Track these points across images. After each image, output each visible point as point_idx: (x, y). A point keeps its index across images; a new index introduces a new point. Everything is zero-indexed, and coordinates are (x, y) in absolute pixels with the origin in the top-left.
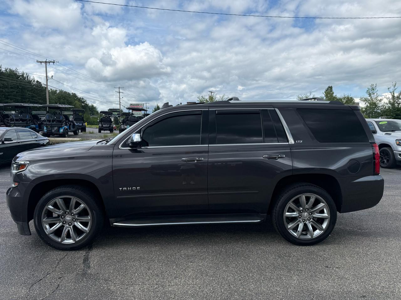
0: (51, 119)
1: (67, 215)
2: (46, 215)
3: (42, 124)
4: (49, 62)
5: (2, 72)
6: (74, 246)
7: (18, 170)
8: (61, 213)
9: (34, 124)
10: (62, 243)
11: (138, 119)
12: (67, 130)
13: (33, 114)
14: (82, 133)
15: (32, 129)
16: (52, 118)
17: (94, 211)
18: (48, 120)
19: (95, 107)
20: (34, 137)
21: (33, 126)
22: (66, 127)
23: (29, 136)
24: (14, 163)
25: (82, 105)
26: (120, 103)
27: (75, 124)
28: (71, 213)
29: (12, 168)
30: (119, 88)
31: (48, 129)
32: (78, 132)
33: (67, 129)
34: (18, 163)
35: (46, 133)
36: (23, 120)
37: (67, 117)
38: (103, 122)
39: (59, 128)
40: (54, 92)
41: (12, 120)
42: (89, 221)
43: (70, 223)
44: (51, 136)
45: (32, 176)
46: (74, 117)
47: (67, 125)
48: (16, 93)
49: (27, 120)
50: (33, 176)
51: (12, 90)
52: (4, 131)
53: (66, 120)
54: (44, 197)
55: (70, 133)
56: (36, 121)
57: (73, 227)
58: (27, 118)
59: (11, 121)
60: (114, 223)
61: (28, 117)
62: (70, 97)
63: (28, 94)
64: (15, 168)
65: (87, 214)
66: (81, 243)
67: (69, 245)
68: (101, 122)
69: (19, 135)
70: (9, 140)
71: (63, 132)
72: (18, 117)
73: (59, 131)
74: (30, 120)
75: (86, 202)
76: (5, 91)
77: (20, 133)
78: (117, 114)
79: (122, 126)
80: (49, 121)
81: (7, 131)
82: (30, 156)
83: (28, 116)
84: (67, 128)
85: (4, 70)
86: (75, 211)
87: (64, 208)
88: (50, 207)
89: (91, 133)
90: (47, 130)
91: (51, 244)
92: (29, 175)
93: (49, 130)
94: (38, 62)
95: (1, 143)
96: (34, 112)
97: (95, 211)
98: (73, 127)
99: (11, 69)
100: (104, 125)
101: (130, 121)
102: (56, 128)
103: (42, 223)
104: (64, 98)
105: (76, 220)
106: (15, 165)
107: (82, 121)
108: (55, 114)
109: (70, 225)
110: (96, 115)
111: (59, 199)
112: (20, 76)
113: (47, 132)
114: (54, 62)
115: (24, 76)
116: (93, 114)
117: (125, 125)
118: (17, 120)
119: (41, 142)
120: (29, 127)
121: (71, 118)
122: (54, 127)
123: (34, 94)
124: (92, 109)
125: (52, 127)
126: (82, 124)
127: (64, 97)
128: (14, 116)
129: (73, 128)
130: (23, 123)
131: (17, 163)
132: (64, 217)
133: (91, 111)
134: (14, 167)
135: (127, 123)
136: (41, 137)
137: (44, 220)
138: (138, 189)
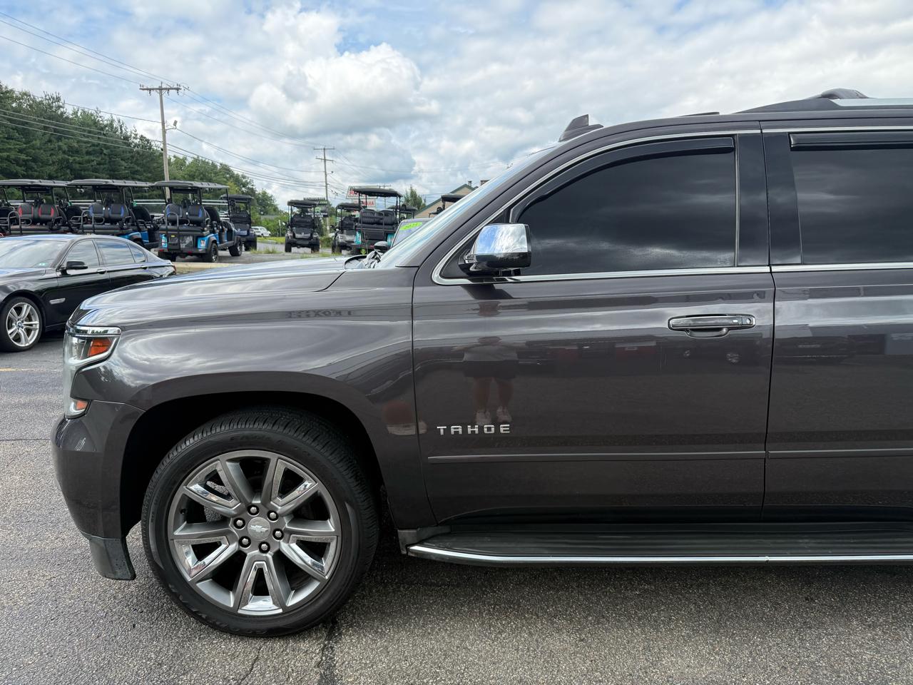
0: (178, 217)
1: (256, 518)
2: (181, 517)
3: (156, 229)
4: (168, 89)
5: (67, 118)
6: (281, 624)
7: (86, 356)
8: (232, 511)
9: (139, 230)
10: (240, 612)
11: (381, 217)
12: (214, 244)
13: (135, 205)
14: (248, 253)
15: (136, 240)
16: (179, 215)
17: (347, 505)
18: (170, 221)
19: (269, 195)
20: (138, 260)
21: (137, 235)
22: (213, 237)
23: (127, 257)
24: (71, 334)
25: (242, 191)
26: (327, 184)
27: (233, 229)
28: (267, 511)
29: (67, 349)
30: (324, 149)
31: (170, 242)
32: (241, 248)
33: (215, 242)
34: (85, 332)
35: (166, 251)
36: (113, 221)
37: (213, 213)
38: (295, 226)
39: (196, 239)
40: (180, 163)
41: (86, 220)
42: (332, 539)
43: (264, 545)
44: (178, 258)
45: (131, 375)
46: (229, 213)
47: (213, 232)
48: (97, 164)
49: (121, 220)
50: (136, 377)
51: (87, 158)
52: (68, 244)
53: (212, 220)
54: (175, 454)
55: (221, 253)
56: (142, 223)
57: (273, 557)
58: (122, 215)
59: (86, 224)
60: (413, 545)
61: (123, 213)
62: (216, 173)
63: (123, 168)
64: (75, 350)
65: (323, 515)
66: (304, 615)
67: (265, 621)
68: (292, 227)
69: (102, 256)
70: (79, 265)
71: (206, 250)
72: (101, 213)
73: (196, 245)
74: (127, 220)
75: (321, 475)
76: (74, 160)
77: (105, 251)
78: (322, 212)
79: (339, 235)
80: (174, 223)
81: (74, 243)
82: (127, 308)
83: (123, 211)
84: (215, 239)
85: (71, 112)
86: (283, 505)
87: (244, 492)
88: (197, 487)
89: (269, 253)
90: (169, 245)
91: (204, 616)
92: (121, 372)
93: (174, 244)
94: (143, 89)
95: (60, 273)
96: (136, 203)
97: (351, 505)
98: (230, 239)
99: (86, 110)
100: (298, 233)
101: (364, 223)
102: (189, 240)
103: (170, 542)
104: (202, 176)
105: (286, 535)
106: (75, 340)
107: (248, 225)
108: (185, 204)
109: (266, 552)
110: (272, 215)
111: (228, 463)
112: (106, 126)
113: (169, 250)
114: (178, 89)
115: (115, 126)
116: (266, 213)
117: (347, 234)
118: (98, 220)
119: (156, 272)
120: (126, 236)
121: (223, 216)
122: (183, 236)
123: (136, 166)
124: (264, 201)
125: (180, 236)
126: (248, 232)
127: (202, 173)
128: (91, 211)
129: (228, 241)
130: (112, 226)
131: (78, 331)
132: (244, 522)
133: (260, 204)
134: (72, 345)
135: (356, 227)
136: (155, 261)
137: (177, 533)
138: (502, 430)
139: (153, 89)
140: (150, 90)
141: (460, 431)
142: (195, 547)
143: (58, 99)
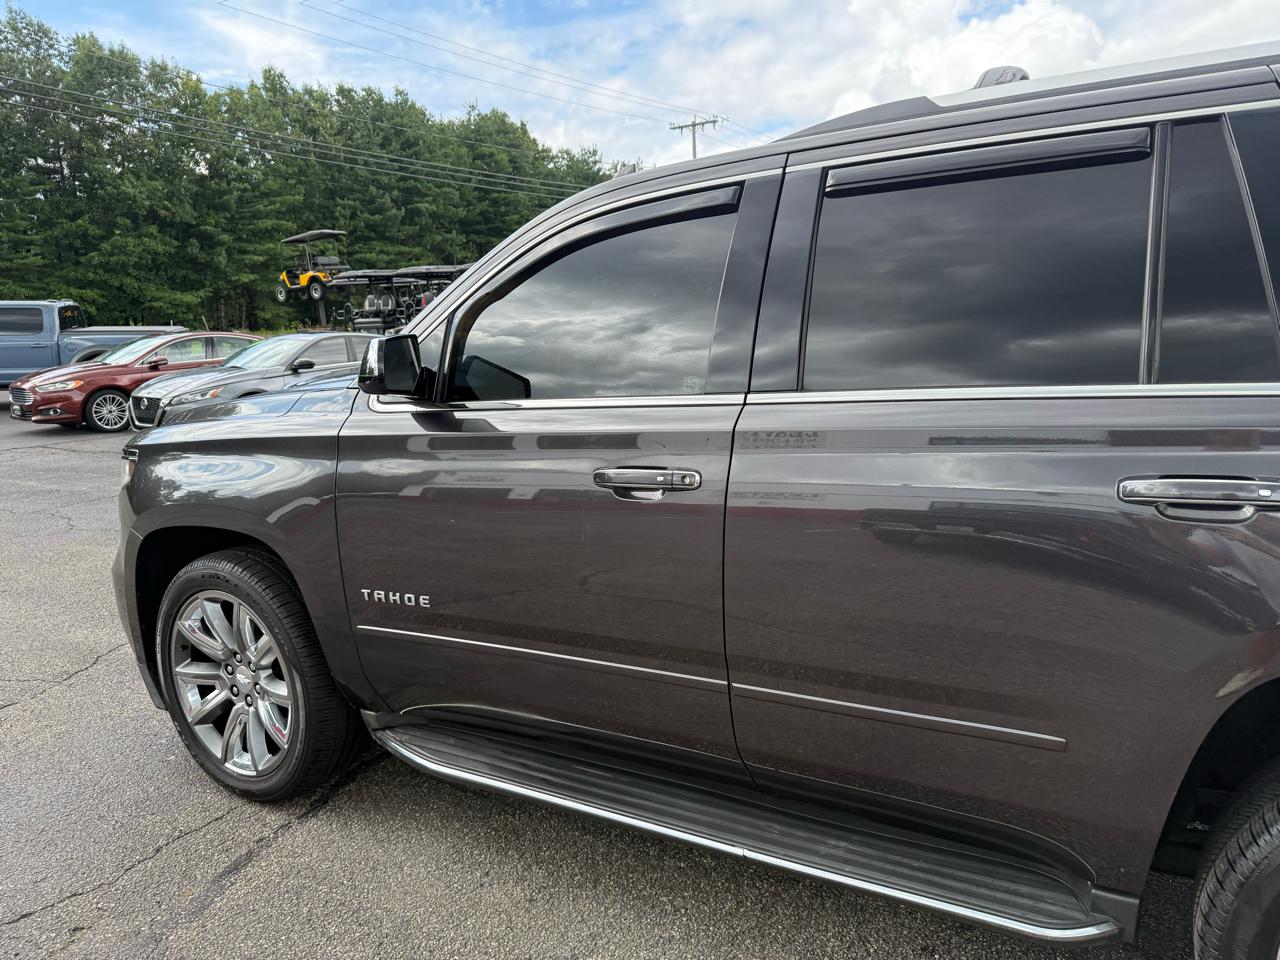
1: (240, 666)
4: (703, 124)
10: (226, 765)
28: (246, 661)
42: (288, 704)
43: (249, 698)
65: (279, 676)
67: (242, 780)
94: (674, 129)
103: (174, 678)
105: (262, 691)
109: (250, 705)
132: (233, 670)
137: (178, 669)
138: (421, 601)
139: (686, 126)
140: (682, 128)
141: (382, 596)
142: (199, 687)
143: (595, 153)
